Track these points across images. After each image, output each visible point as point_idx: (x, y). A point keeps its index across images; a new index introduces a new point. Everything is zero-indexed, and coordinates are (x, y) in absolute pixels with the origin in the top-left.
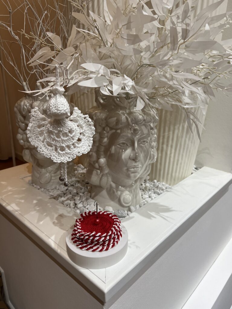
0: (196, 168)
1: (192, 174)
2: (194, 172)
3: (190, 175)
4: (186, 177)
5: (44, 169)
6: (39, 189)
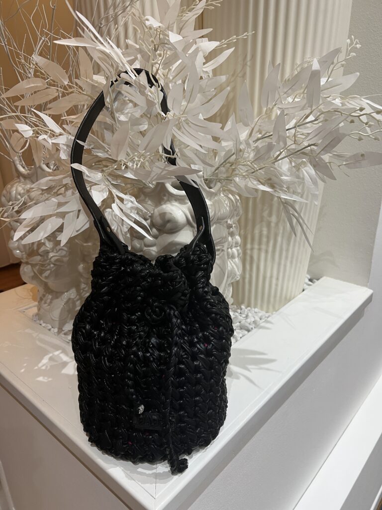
0: (311, 280)
1: (303, 290)
2: (307, 287)
3: (300, 294)
4: (294, 298)
6: (50, 329)
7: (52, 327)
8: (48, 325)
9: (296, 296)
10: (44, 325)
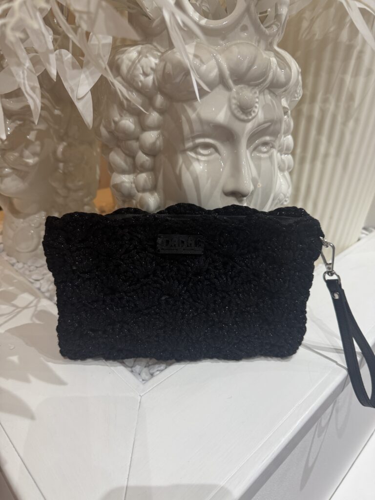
0: (365, 229)
1: (359, 240)
2: (363, 235)
3: (355, 242)
4: (348, 247)
5: (24, 218)
6: (13, 265)
7: (18, 262)
8: (12, 258)
9: (351, 245)
10: (6, 258)
